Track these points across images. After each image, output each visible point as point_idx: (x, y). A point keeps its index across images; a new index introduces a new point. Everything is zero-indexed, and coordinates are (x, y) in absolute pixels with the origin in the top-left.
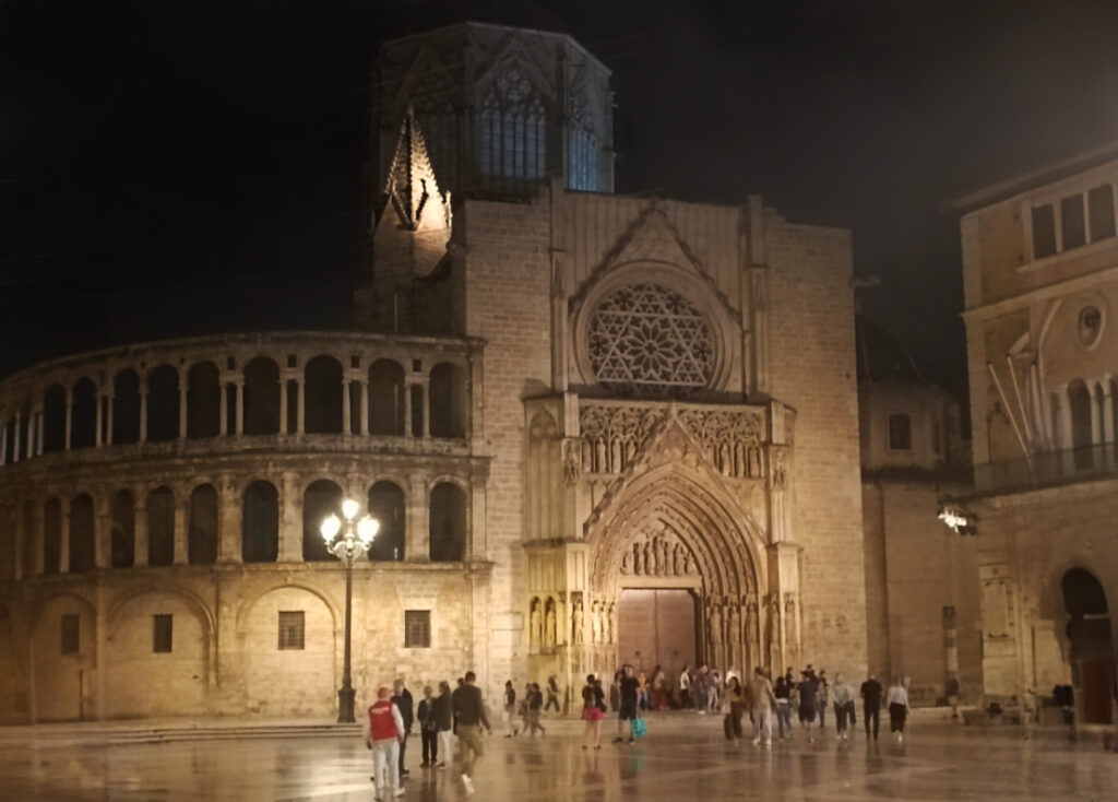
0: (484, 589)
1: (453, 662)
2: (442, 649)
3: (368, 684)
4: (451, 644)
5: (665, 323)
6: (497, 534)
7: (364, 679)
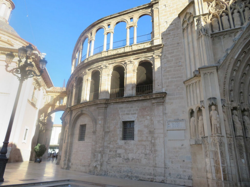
0: (161, 107)
1: (145, 148)
2: (139, 141)
3: (104, 159)
4: (144, 139)
6: (168, 79)
7: (102, 156)
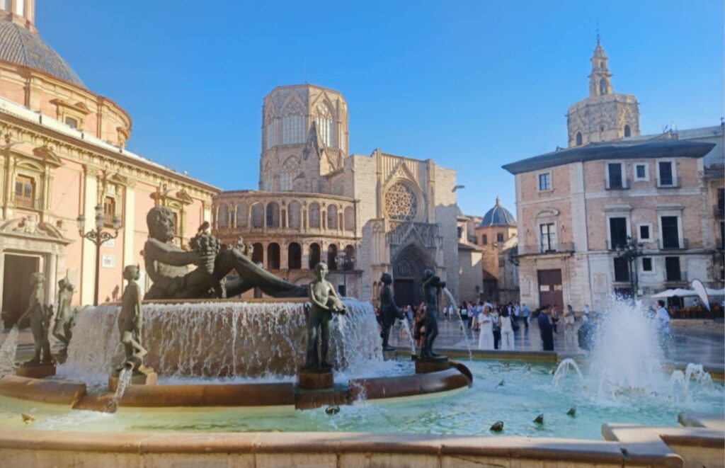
5: (405, 196)
